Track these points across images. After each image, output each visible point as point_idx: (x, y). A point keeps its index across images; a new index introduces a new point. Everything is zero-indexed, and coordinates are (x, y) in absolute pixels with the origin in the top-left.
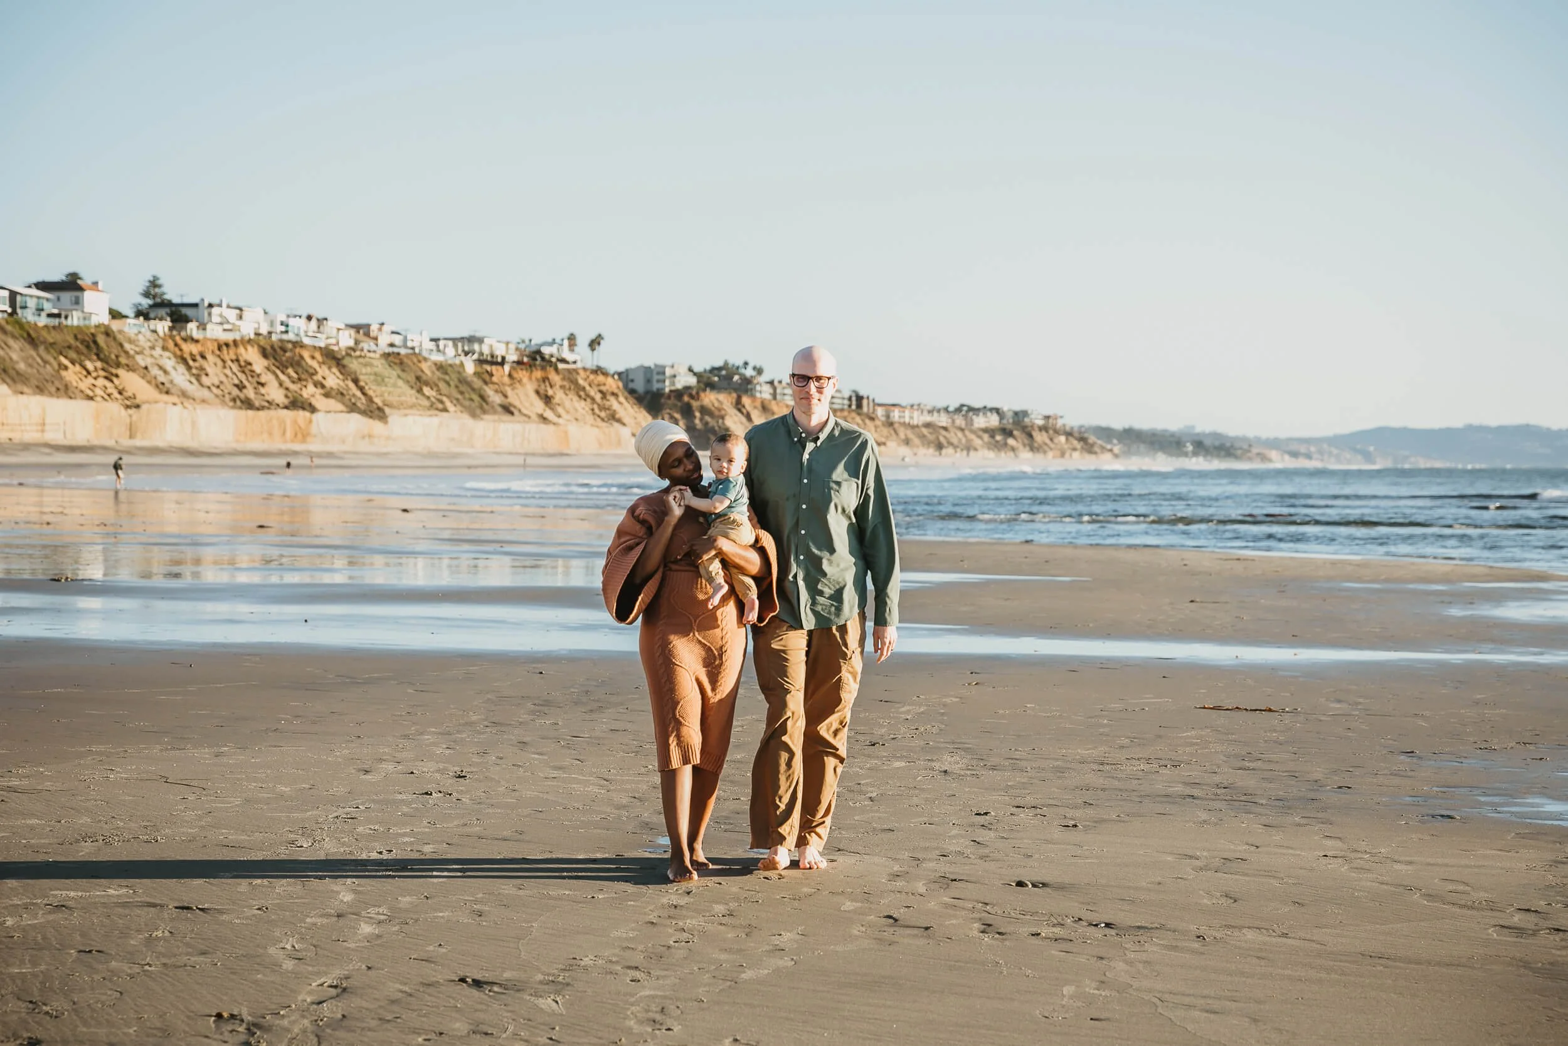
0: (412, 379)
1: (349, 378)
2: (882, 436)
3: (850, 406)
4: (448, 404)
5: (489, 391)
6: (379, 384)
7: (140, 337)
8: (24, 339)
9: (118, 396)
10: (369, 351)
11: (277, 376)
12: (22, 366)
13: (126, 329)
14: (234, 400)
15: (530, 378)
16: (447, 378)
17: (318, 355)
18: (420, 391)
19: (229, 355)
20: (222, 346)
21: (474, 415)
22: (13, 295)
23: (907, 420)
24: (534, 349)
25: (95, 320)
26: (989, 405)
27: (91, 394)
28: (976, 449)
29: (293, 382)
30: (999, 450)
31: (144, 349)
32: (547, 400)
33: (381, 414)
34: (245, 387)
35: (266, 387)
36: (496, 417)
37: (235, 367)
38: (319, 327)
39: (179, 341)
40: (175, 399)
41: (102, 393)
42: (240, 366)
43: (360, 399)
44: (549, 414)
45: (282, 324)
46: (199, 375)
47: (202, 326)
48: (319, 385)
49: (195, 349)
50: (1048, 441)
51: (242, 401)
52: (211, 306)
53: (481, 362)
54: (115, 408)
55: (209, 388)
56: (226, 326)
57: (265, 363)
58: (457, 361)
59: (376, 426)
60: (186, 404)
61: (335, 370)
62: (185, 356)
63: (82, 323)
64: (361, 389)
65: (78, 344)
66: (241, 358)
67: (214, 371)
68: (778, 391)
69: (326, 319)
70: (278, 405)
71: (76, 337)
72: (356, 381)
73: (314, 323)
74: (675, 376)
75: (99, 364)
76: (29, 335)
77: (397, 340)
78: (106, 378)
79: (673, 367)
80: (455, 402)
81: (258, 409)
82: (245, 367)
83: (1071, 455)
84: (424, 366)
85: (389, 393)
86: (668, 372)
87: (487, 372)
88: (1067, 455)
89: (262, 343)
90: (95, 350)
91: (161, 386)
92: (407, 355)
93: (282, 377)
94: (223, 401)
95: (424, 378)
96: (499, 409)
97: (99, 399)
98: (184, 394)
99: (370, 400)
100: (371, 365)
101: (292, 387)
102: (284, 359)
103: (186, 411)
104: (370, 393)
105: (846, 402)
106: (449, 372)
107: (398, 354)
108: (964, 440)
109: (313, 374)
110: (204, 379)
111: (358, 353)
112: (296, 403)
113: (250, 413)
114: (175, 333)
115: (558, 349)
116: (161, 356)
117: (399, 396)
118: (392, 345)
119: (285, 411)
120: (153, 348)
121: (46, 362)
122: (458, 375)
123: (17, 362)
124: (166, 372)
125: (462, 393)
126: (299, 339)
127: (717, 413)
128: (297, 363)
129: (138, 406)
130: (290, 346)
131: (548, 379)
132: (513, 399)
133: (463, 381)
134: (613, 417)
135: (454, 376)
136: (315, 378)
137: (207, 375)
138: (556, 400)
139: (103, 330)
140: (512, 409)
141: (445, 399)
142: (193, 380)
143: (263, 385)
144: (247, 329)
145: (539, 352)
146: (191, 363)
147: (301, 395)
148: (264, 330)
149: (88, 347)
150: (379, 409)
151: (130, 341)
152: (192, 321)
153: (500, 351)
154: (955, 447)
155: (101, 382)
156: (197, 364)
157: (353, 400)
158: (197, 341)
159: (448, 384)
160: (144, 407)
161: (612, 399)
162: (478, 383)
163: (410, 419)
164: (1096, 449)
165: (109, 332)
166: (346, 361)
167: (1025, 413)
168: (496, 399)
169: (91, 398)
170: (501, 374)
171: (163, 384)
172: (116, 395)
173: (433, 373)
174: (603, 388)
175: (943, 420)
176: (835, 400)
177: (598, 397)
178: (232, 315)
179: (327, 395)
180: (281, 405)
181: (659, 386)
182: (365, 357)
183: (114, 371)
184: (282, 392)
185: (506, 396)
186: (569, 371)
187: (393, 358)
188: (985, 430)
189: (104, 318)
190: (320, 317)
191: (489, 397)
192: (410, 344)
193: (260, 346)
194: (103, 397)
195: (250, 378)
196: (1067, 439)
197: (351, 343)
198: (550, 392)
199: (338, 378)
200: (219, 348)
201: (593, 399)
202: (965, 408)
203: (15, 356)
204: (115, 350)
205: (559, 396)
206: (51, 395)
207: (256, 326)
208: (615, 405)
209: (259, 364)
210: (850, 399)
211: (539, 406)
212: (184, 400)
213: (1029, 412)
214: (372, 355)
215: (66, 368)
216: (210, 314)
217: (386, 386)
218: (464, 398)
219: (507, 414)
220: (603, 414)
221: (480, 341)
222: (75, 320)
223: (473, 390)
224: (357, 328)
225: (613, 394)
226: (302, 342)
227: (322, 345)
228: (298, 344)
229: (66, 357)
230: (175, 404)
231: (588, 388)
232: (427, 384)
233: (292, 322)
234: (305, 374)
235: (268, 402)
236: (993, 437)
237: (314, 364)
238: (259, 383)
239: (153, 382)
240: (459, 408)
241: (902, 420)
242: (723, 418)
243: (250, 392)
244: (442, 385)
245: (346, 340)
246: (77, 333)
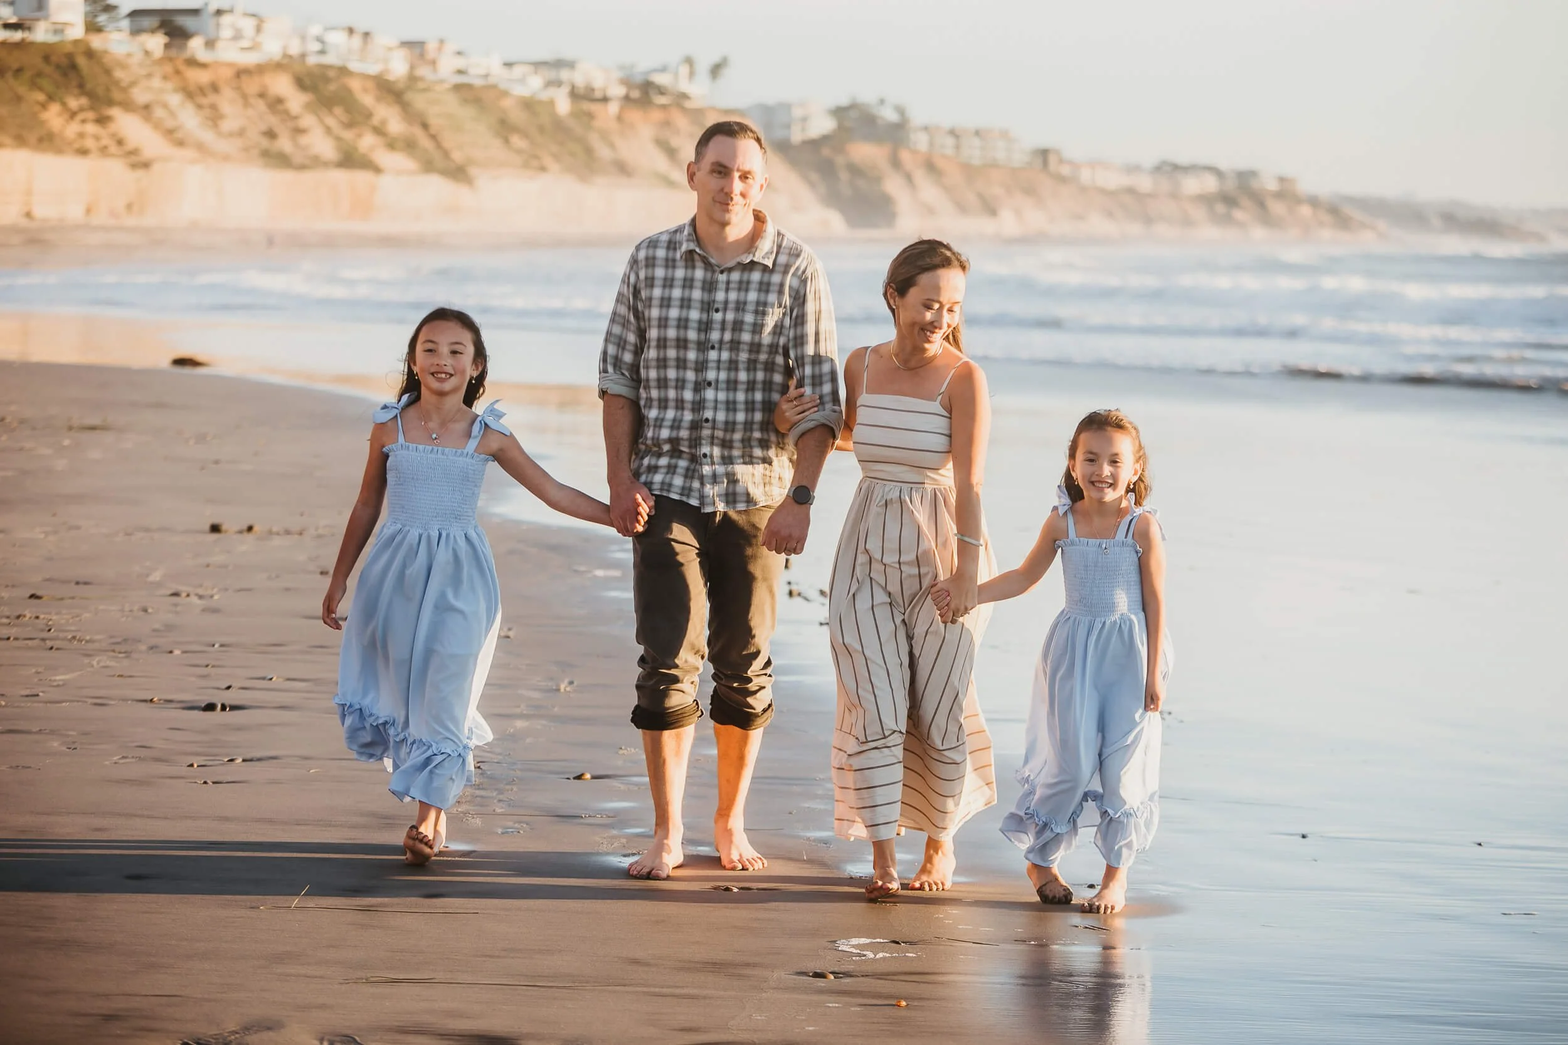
0: (494, 123)
1: (415, 121)
4: (546, 160)
5: (594, 141)
6: (455, 131)
7: (131, 59)
9: (117, 150)
10: (430, 81)
11: (321, 119)
14: (265, 155)
15: (645, 122)
16: (537, 121)
17: (371, 87)
18: (508, 141)
19: (252, 86)
20: (242, 73)
21: (580, 177)
24: (645, 77)
27: (81, 145)
28: (1195, 225)
29: (345, 128)
30: (1224, 226)
31: (139, 78)
32: (668, 154)
33: (465, 176)
34: (277, 135)
35: (307, 134)
36: (609, 180)
37: (261, 106)
38: (365, 44)
39: (181, 67)
40: (192, 154)
41: (96, 145)
42: (269, 104)
43: (435, 153)
44: (674, 176)
45: (317, 40)
46: (214, 117)
47: (210, 44)
48: (379, 131)
49: (203, 77)
50: (1284, 211)
51: (275, 157)
52: (219, 12)
53: (575, 96)
54: (116, 168)
55: (229, 136)
56: (243, 44)
57: (303, 98)
58: (546, 95)
59: (461, 193)
60: (208, 161)
61: (396, 109)
62: (191, 88)
63: (51, 39)
64: (433, 137)
65: (52, 70)
66: (268, 92)
67: (233, 111)
69: (372, 33)
70: (327, 162)
71: (48, 61)
72: (425, 126)
73: (356, 41)
74: (804, 119)
75: (84, 101)
77: (466, 65)
78: (96, 121)
80: (554, 157)
81: (301, 168)
82: (276, 104)
84: (507, 104)
85: (469, 145)
86: (794, 113)
87: (589, 113)
88: (1315, 235)
89: (295, 70)
90: (75, 80)
91: (171, 135)
92: (482, 88)
93: (329, 120)
94: (252, 157)
95: (510, 121)
96: (611, 168)
97: (92, 153)
98: (202, 147)
99: (446, 154)
100: (440, 102)
101: (344, 135)
102: (327, 93)
103: (208, 171)
104: (447, 143)
105: (1029, 158)
106: (538, 111)
107: (471, 86)
108: (1177, 212)
109: (368, 116)
110: (222, 123)
111: (418, 84)
112: (350, 160)
113: (290, 174)
114: (173, 53)
115: (676, 79)
116: (162, 88)
117: (482, 148)
118: (459, 72)
119: (337, 171)
120: (149, 76)
122: (549, 117)
124: (172, 113)
125: (560, 143)
126: (342, 63)
128: (345, 99)
129: (146, 166)
130: (332, 73)
131: (669, 122)
132: (625, 151)
133: (557, 125)
135: (545, 118)
136: (372, 121)
137: (224, 117)
139: (80, 48)
140: (627, 167)
141: (540, 152)
142: (208, 124)
143: (302, 132)
144: (272, 48)
145: (650, 82)
146: (201, 99)
147: (357, 147)
148: (295, 49)
149: (66, 74)
150: (459, 167)
151: (120, 66)
152: (194, 36)
153: (598, 82)
155: (91, 128)
157: (428, 154)
158: (205, 66)
159: (540, 129)
160: (156, 167)
162: (577, 129)
163: (501, 183)
165: (89, 51)
166: (408, 97)
167: (1252, 174)
168: (605, 154)
169: (83, 153)
170: (605, 117)
171: (173, 131)
172: (113, 149)
173: (519, 113)
175: (1145, 183)
176: (1012, 155)
178: (248, 26)
179: (391, 146)
180: (331, 162)
182: (428, 90)
183: (106, 111)
184: (329, 141)
185: (617, 149)
187: (464, 92)
189: (79, 32)
190: (364, 30)
191: (595, 149)
193: (292, 74)
194: (97, 151)
195: (283, 122)
197: (408, 69)
199: (402, 121)
200: (238, 77)
202: (1168, 166)
204: (103, 80)
206: (33, 148)
207: (283, 42)
209: (296, 101)
210: (1035, 153)
212: (205, 156)
214: (437, 87)
215: (44, 107)
216: (218, 25)
217: (464, 133)
218: (565, 151)
219: (624, 175)
221: (571, 65)
222: (42, 33)
223: (573, 138)
224: (410, 46)
226: (346, 67)
227: (373, 72)
228: (343, 71)
229: (41, 90)
230: (194, 162)
232: (514, 130)
233: (330, 36)
234: (358, 117)
235: (313, 157)
237: (368, 101)
238: (297, 129)
239: (160, 127)
243: (284, 144)
244: (534, 132)
245: (400, 64)
246: (47, 52)
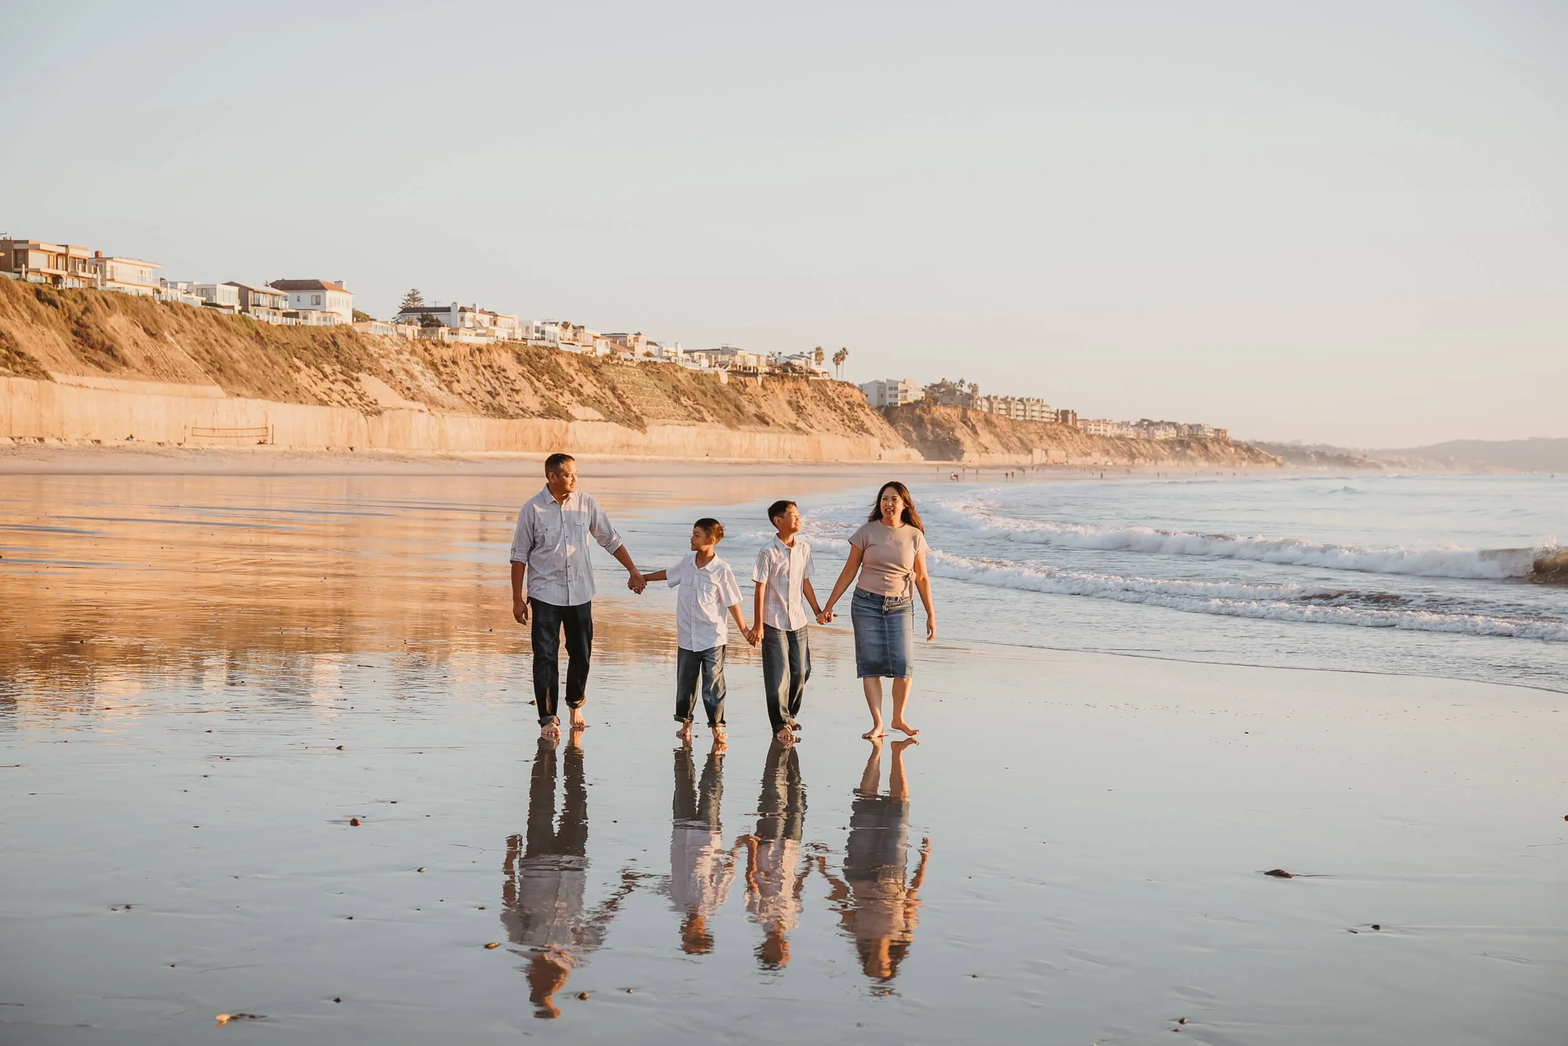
0: (670, 389)
1: (606, 386)
2: (1087, 448)
3: (1057, 420)
4: (705, 414)
5: (744, 401)
6: (637, 393)
7: (386, 340)
8: (252, 338)
9: (358, 402)
10: (625, 360)
11: (532, 383)
12: (243, 366)
13: (371, 331)
14: (486, 407)
15: (782, 389)
16: (703, 387)
17: (574, 362)
18: (677, 400)
19: (483, 360)
20: (475, 350)
21: (730, 426)
22: (244, 292)
23: (1102, 433)
24: (784, 361)
25: (338, 321)
26: (1166, 420)
27: (326, 398)
28: (1162, 459)
29: (549, 389)
30: (1180, 460)
31: (390, 352)
32: (799, 409)
33: (639, 423)
34: (498, 394)
35: (520, 394)
36: (752, 427)
37: (488, 373)
38: (575, 335)
39: (430, 347)
40: (422, 406)
41: (340, 399)
42: (494, 372)
43: (618, 407)
44: (801, 424)
45: (537, 331)
46: (449, 382)
47: (453, 332)
48: (576, 392)
49: (447, 354)
50: (1219, 452)
51: (494, 409)
52: (463, 310)
53: (734, 373)
54: (353, 414)
55: (460, 394)
56: (479, 331)
57: (521, 369)
58: (712, 371)
59: (635, 436)
60: (433, 411)
61: (591, 378)
62: (435, 361)
63: (322, 323)
64: (619, 397)
65: (316, 345)
66: (494, 364)
67: (466, 379)
68: (994, 406)
69: (583, 327)
70: (532, 413)
71: (313, 337)
72: (613, 389)
73: (570, 331)
74: (906, 391)
75: (338, 367)
76: (258, 333)
77: (653, 349)
78: (345, 381)
79: (904, 383)
80: (712, 412)
81: (512, 417)
82: (500, 372)
83: (1241, 464)
84: (680, 375)
85: (647, 402)
86: (901, 387)
87: (741, 382)
88: (1237, 465)
89: (517, 349)
90: (335, 353)
91: (407, 392)
92: (664, 365)
93: (537, 384)
94: (476, 409)
95: (681, 387)
96: (755, 419)
97: (335, 404)
98: (432, 401)
99: (628, 409)
100: (629, 374)
101: (547, 393)
102: (539, 365)
103: (432, 418)
104: (628, 401)
105: (1053, 416)
106: (705, 382)
107: (655, 363)
108: (1151, 451)
109: (569, 382)
110: (455, 385)
111: (615, 361)
112: (551, 412)
113: (504, 422)
114: (424, 337)
115: (807, 363)
116: (408, 360)
117: (658, 406)
118: (648, 354)
119: (540, 419)
120: (399, 352)
121: (273, 363)
122: (712, 385)
123: (239, 362)
124: (412, 377)
125: (718, 403)
126: (554, 345)
127: (947, 425)
128: (553, 370)
129: (379, 413)
130: (546, 352)
131: (800, 389)
132: (766, 409)
133: (718, 390)
134: (862, 428)
135: (709, 386)
136: (572, 385)
137: (458, 381)
138: (809, 411)
139: (344, 331)
140: (767, 419)
141: (702, 408)
142: (442, 386)
143: (517, 392)
144: (502, 333)
145: (788, 364)
146: (442, 368)
147: (558, 403)
148: (519, 335)
149: (326, 349)
150: (637, 417)
151: (374, 344)
152: (444, 326)
153: (752, 362)
154: (1145, 457)
155: (339, 386)
156: (448, 370)
157: (611, 409)
158: (448, 346)
159: (706, 395)
161: (859, 410)
162: (733, 394)
163: (668, 428)
164: (1261, 458)
165: (351, 333)
166: (604, 369)
167: (1199, 427)
168: (751, 409)
169: (326, 404)
170: (754, 384)
171: (409, 389)
172: (355, 400)
173: (689, 382)
174: (851, 400)
175: (1131, 433)
176: (1044, 415)
177: (846, 408)
178: (486, 319)
179: (583, 403)
180: (536, 413)
181: (893, 400)
182: (622, 365)
183: (355, 375)
184: (538, 399)
185: (759, 407)
186: (818, 381)
187: (648, 366)
188: (1166, 442)
189: (347, 319)
190: (577, 325)
191: (744, 407)
192: (665, 354)
193: (514, 352)
194: (339, 402)
195: (503, 384)
196: (1236, 450)
197: (608, 352)
198: (802, 403)
199: (595, 385)
200: (471, 354)
201: (842, 410)
202: (1146, 423)
203: (235, 355)
204: (357, 351)
205: (811, 407)
206: (277, 399)
207: (511, 331)
208: (863, 417)
209: (514, 370)
210: (1057, 414)
211: (792, 416)
212: (433, 408)
213: (1203, 425)
214: (629, 364)
215: (298, 370)
216: (462, 319)
217: (643, 395)
218: (720, 408)
219: (763, 424)
220: (852, 425)
221: (733, 352)
222: (314, 319)
223: (729, 400)
224: (614, 337)
225: (860, 405)
226: (558, 348)
227: (579, 352)
228: (555, 351)
229: (300, 359)
230: (420, 411)
231: (836, 399)
232: (684, 393)
233: (548, 328)
234: (560, 380)
235: (522, 409)
236: (1172, 448)
237: (572, 372)
238: (513, 390)
239: (398, 388)
240: (715, 417)
241: (1098, 433)
242: (953, 430)
243: (503, 400)
244: (698, 394)
245: (602, 349)
246: (315, 334)
